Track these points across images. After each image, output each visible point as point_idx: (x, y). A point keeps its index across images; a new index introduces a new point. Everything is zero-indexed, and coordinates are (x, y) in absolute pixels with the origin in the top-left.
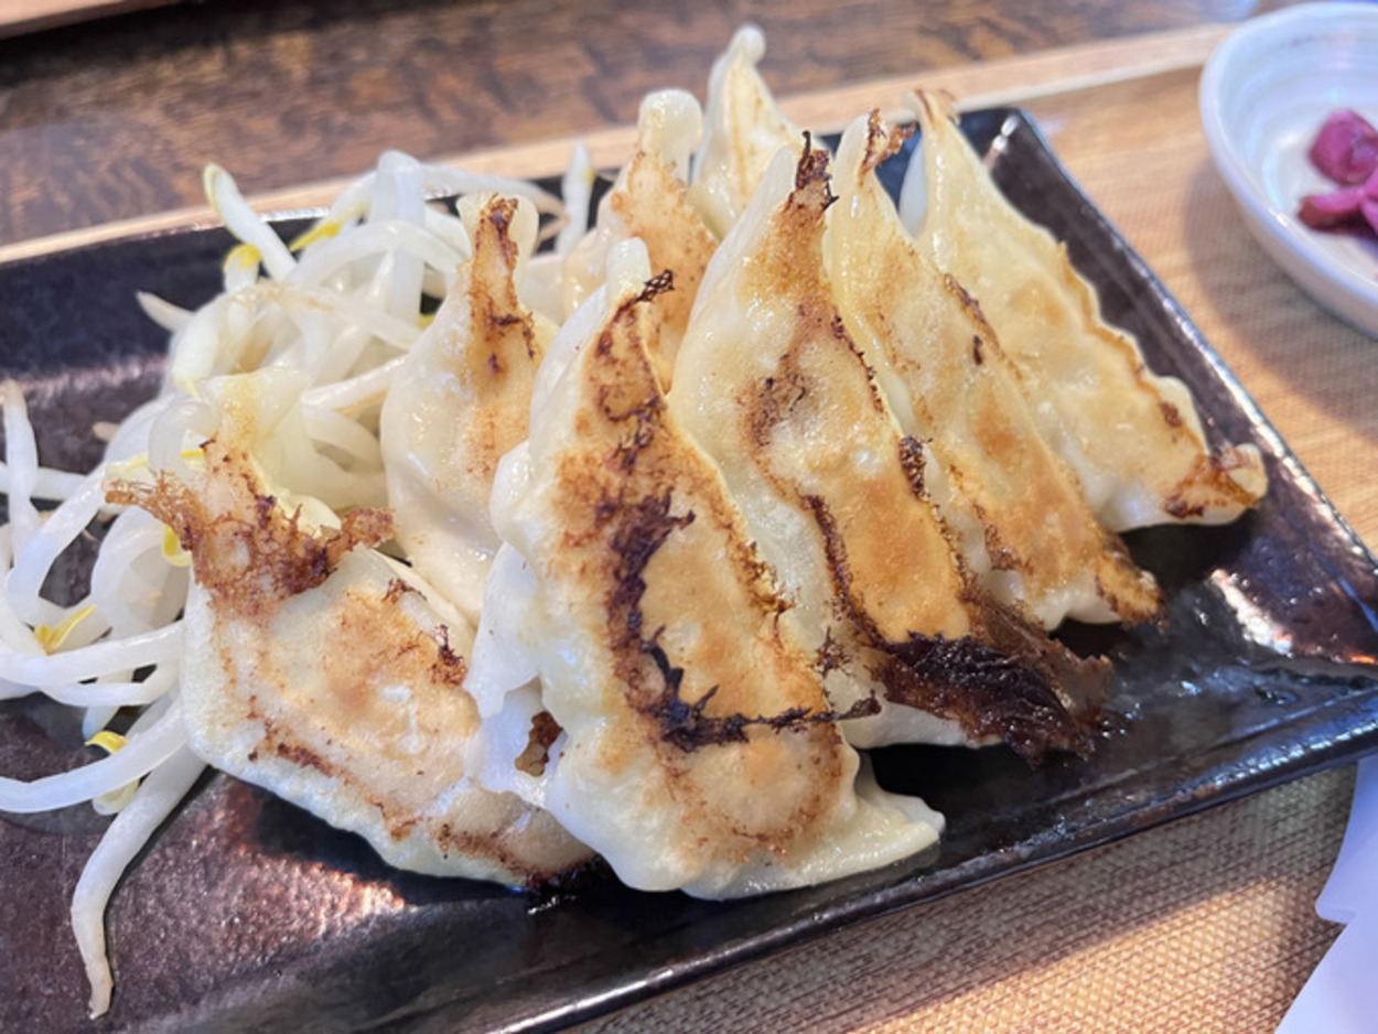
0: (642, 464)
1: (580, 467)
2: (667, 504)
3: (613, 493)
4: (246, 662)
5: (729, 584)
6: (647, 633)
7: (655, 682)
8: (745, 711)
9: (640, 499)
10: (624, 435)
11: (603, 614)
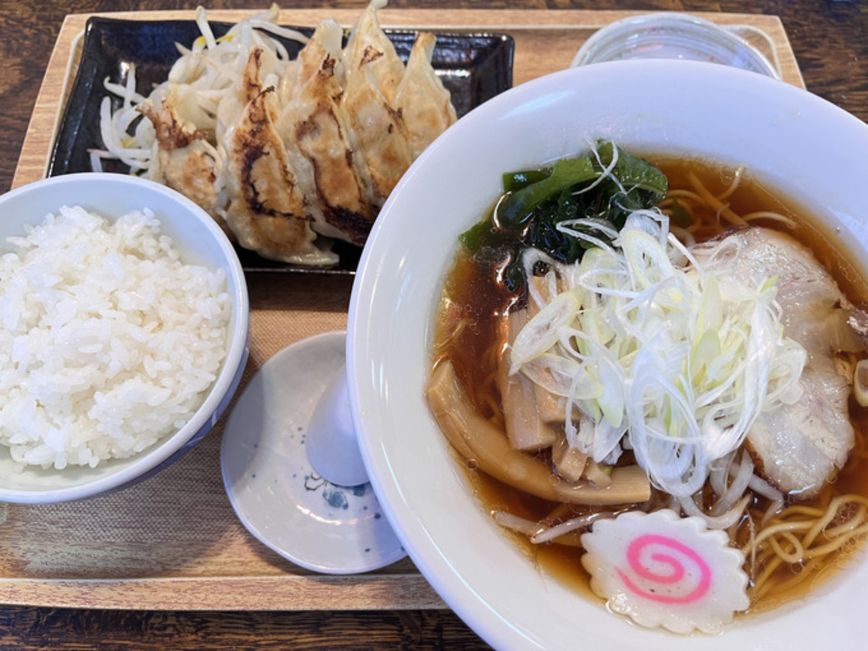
0: (258, 135)
1: (242, 132)
2: (262, 147)
3: (248, 141)
4: (165, 162)
5: (278, 175)
6: (251, 180)
7: (251, 194)
8: (276, 209)
9: (255, 145)
10: (254, 127)
11: (240, 172)
